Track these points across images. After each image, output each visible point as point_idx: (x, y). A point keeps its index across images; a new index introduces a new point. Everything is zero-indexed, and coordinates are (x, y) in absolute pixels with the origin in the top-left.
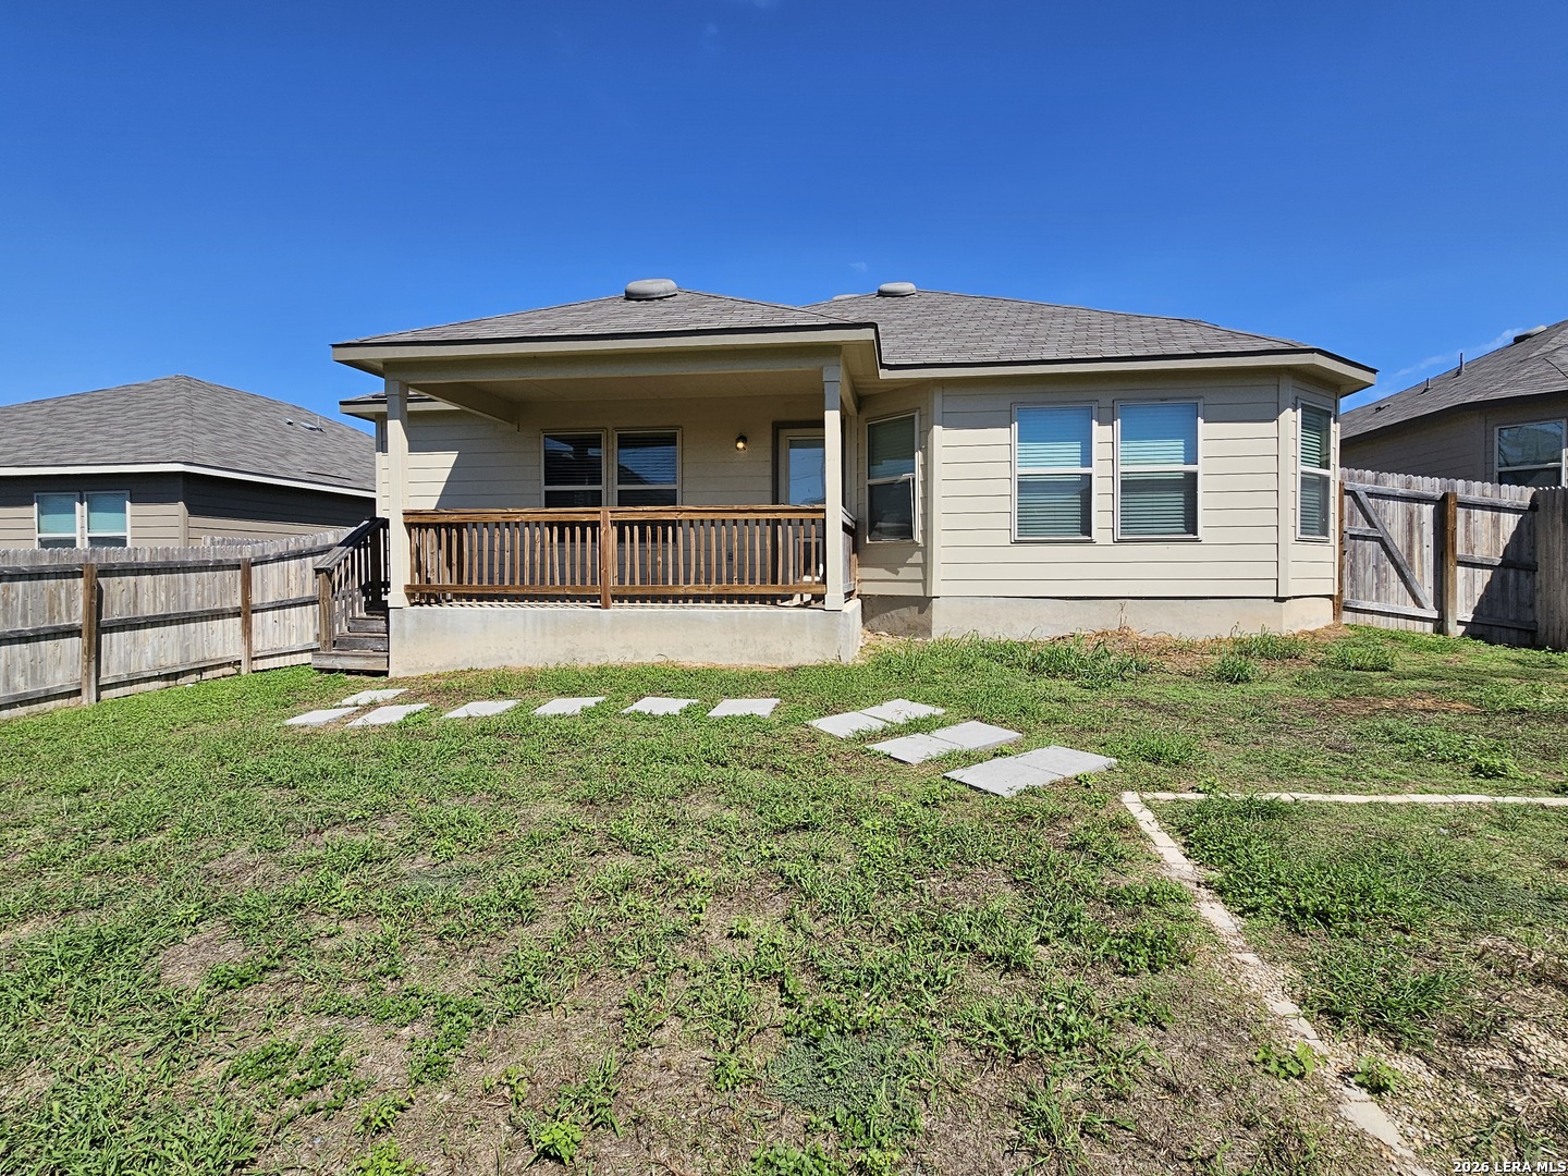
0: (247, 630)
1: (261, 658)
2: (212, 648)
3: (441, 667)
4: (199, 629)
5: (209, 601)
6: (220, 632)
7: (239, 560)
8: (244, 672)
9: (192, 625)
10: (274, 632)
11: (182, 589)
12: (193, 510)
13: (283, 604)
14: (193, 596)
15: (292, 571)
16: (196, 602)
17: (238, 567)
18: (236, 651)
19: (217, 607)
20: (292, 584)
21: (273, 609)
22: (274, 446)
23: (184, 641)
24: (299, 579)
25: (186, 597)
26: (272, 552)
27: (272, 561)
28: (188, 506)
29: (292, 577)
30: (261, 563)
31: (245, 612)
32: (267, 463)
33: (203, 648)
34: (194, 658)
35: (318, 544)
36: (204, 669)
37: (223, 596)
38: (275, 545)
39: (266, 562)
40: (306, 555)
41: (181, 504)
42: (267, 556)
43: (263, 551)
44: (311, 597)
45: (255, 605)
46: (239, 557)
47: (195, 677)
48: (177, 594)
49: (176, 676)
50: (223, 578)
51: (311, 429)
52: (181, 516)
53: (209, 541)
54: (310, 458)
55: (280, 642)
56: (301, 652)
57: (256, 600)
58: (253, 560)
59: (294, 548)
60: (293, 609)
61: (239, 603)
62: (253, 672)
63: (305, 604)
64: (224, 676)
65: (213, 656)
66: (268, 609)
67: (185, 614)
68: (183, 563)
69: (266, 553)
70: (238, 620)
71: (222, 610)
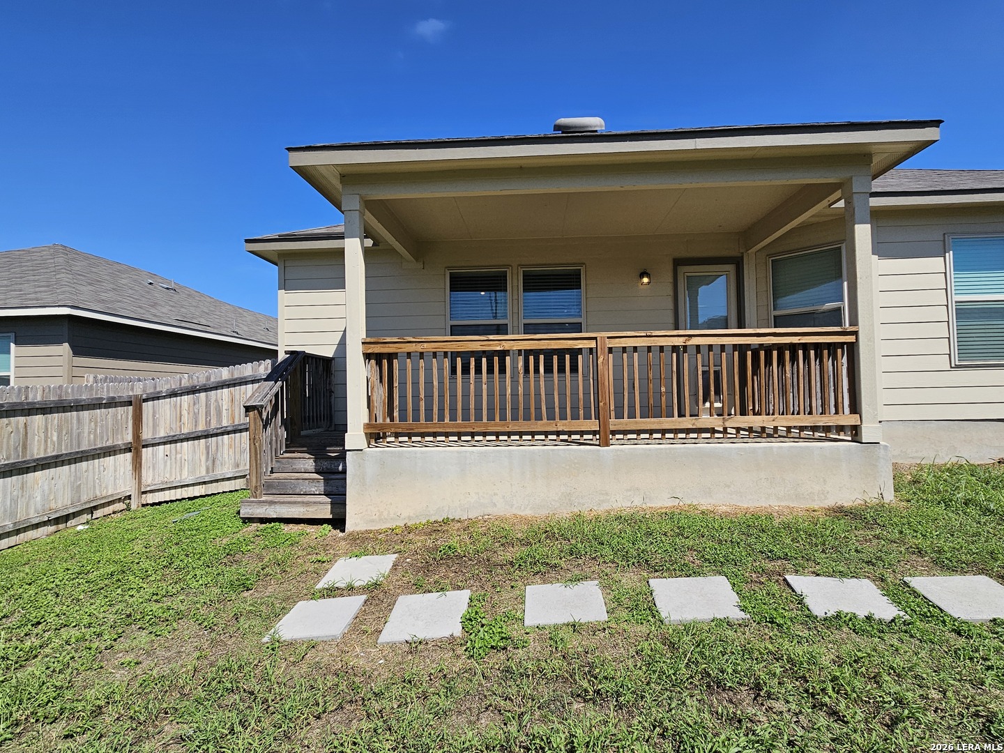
0: (137, 465)
1: (151, 491)
2: (103, 485)
3: (409, 518)
4: (91, 467)
5: (102, 438)
6: (112, 469)
7: (131, 397)
8: (133, 507)
9: (84, 464)
10: (165, 466)
11: (75, 427)
12: (78, 351)
13: (175, 438)
14: (86, 435)
15: (185, 406)
16: (89, 441)
17: (130, 403)
18: (126, 485)
19: (109, 443)
20: (185, 418)
21: (165, 443)
22: (143, 299)
23: (75, 480)
24: (191, 414)
25: (79, 435)
26: (164, 388)
27: (164, 397)
28: (72, 347)
29: (185, 413)
30: (153, 399)
31: (136, 447)
32: (142, 311)
33: (94, 487)
34: (85, 498)
35: (212, 380)
36: (95, 508)
37: (115, 432)
38: (167, 381)
39: (158, 398)
40: (199, 391)
41: (66, 345)
42: (159, 392)
43: (155, 388)
44: (205, 431)
45: (145, 440)
46: (131, 394)
47: (86, 517)
48: (69, 433)
49: (67, 518)
50: (115, 415)
51: (167, 289)
52: (66, 356)
53: (91, 379)
54: (173, 309)
55: (171, 475)
56: (193, 485)
57: (146, 435)
58: (144, 396)
59: (187, 385)
60: (185, 444)
61: (129, 438)
62: (143, 505)
63: (198, 438)
64: (114, 513)
65: (104, 494)
66: (159, 444)
67: (78, 452)
68: (76, 401)
69: (158, 390)
70: (129, 456)
71: (114, 447)
